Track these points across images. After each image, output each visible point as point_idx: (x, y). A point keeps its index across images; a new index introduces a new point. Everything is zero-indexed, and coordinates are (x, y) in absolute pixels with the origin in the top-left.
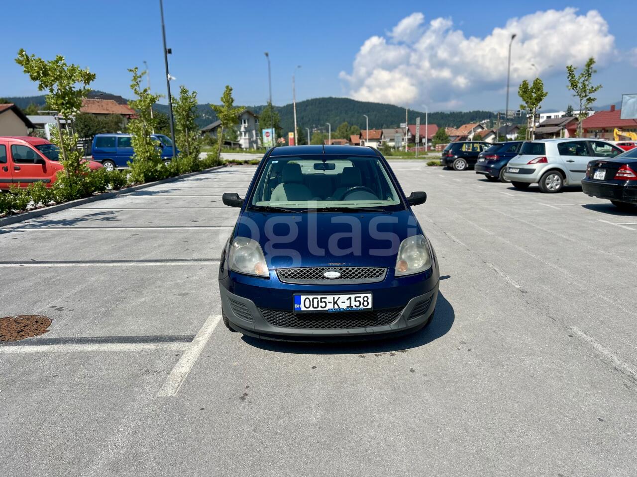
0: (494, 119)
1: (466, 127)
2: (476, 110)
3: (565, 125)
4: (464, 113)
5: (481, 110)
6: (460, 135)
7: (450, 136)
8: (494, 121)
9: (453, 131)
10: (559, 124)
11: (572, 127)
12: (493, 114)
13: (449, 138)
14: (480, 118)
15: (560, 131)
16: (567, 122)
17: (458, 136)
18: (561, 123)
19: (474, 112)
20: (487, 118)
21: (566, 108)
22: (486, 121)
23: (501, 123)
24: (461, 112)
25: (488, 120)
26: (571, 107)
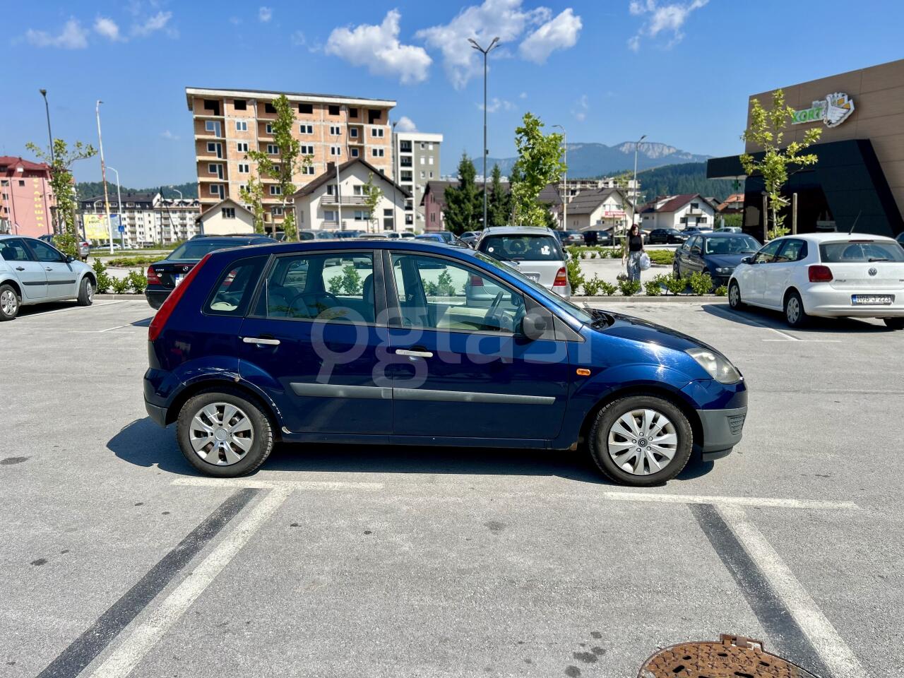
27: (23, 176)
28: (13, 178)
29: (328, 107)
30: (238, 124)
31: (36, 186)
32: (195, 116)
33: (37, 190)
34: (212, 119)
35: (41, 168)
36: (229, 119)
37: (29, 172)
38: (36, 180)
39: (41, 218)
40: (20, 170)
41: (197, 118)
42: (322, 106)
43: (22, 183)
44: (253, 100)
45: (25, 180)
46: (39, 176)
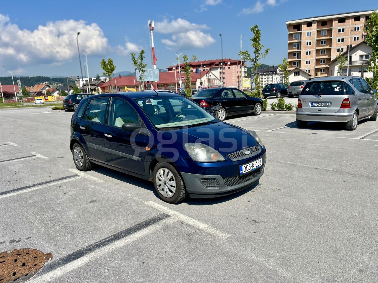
0: (51, 82)
1: (38, 86)
2: (38, 76)
3: (98, 85)
4: (30, 77)
5: (42, 76)
6: (36, 91)
7: (30, 92)
8: (51, 83)
9: (31, 89)
10: (94, 84)
11: (102, 86)
12: (50, 78)
13: (30, 93)
14: (42, 81)
15: (96, 88)
16: (98, 83)
17: (36, 92)
18: (95, 84)
19: (37, 77)
20: (46, 81)
21: (96, 76)
22: (46, 83)
23: (56, 84)
24: (28, 77)
25: (48, 82)
26: (98, 75)
27: (230, 65)
28: (226, 66)
29: (354, 18)
30: (308, 33)
31: (233, 69)
32: (289, 33)
33: (234, 70)
34: (296, 33)
35: (235, 62)
36: (304, 32)
37: (232, 64)
38: (234, 66)
39: (234, 80)
40: (229, 63)
41: (290, 34)
42: (351, 18)
43: (229, 68)
44: (316, 21)
45: (230, 67)
46: (235, 65)
